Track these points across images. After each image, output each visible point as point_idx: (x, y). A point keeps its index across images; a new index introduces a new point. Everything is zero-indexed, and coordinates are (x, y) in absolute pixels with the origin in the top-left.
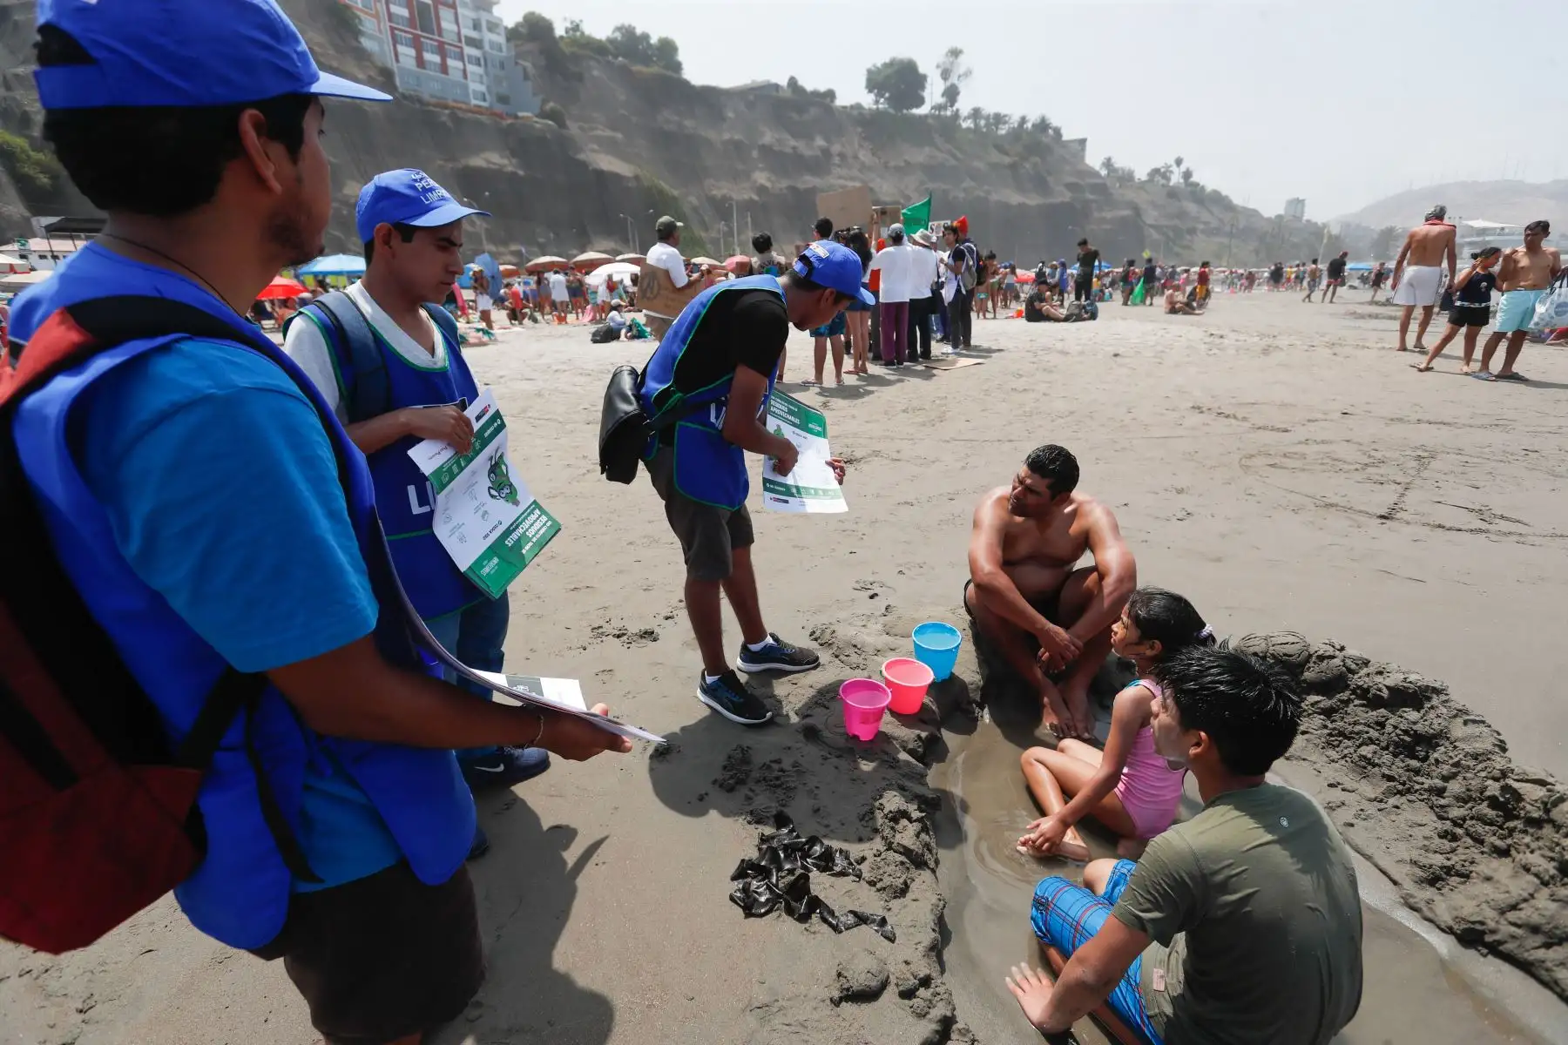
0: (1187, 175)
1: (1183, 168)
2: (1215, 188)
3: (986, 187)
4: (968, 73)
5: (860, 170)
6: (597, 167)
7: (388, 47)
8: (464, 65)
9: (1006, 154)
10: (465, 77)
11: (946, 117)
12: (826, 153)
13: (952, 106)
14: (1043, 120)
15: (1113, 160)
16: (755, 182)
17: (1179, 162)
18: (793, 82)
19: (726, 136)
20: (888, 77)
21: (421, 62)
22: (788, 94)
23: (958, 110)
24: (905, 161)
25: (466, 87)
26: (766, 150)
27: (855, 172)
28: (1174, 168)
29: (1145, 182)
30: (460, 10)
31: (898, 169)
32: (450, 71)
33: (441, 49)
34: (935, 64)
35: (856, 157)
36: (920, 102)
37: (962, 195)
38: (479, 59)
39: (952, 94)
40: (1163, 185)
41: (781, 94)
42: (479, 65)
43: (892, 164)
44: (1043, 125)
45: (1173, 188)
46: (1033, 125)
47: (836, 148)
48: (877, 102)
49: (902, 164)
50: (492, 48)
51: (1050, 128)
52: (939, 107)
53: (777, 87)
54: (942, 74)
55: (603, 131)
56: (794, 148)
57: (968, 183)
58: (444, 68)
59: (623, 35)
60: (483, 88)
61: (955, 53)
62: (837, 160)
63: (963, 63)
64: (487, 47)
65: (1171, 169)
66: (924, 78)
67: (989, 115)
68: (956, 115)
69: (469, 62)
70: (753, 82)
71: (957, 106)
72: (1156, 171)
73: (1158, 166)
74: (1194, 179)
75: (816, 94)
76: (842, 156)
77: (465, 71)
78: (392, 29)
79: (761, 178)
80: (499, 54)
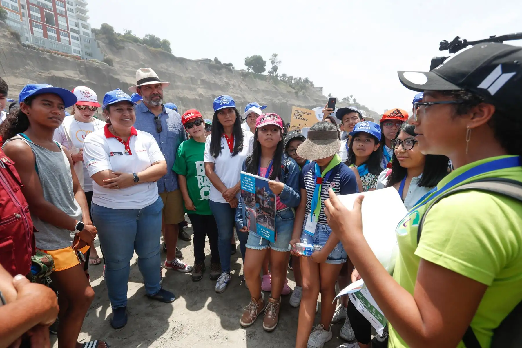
0: (355, 100)
1: (353, 98)
2: (364, 105)
3: (287, 99)
4: (280, 62)
5: (240, 91)
6: (125, 82)
7: (27, 27)
8: (70, 39)
9: (293, 88)
10: (70, 44)
11: (273, 76)
12: (228, 84)
13: (275, 72)
14: (307, 79)
15: (331, 94)
16: (198, 92)
17: (351, 96)
18: (216, 60)
19: (188, 75)
20: (252, 61)
21: (45, 35)
22: (214, 63)
23: (277, 74)
24: (258, 89)
25: (70, 48)
26: (203, 82)
27: (239, 91)
28: (350, 98)
29: (342, 102)
30: (69, 19)
31: (255, 91)
32: (61, 40)
33: (58, 32)
34: (269, 59)
35: (239, 86)
36: (264, 70)
37: (277, 101)
38: (78, 38)
39: (275, 69)
40: (347, 103)
41: (211, 63)
42: (78, 40)
43: (253, 89)
44: (306, 81)
45: (351, 104)
46: (304, 80)
47: (231, 83)
48: (248, 69)
49: (256, 90)
50: (83, 34)
51: (309, 82)
52: (270, 72)
53: (210, 60)
54: (272, 62)
55: (131, 69)
56: (215, 81)
57: (280, 97)
58: (59, 39)
59: (150, 37)
60: (79, 49)
61: (275, 55)
62: (232, 87)
63: (278, 59)
64: (81, 33)
65: (349, 98)
66: (265, 62)
67: (289, 77)
68: (277, 76)
69: (72, 38)
70: (202, 58)
71: (277, 72)
72: (345, 99)
73: (346, 97)
74: (357, 102)
75: (225, 64)
76: (234, 86)
77: (70, 41)
78: (30, 21)
79: (201, 91)
80: (89, 37)
